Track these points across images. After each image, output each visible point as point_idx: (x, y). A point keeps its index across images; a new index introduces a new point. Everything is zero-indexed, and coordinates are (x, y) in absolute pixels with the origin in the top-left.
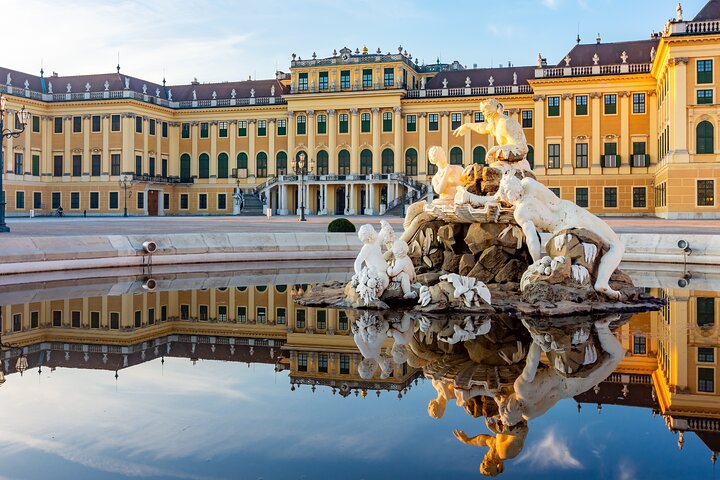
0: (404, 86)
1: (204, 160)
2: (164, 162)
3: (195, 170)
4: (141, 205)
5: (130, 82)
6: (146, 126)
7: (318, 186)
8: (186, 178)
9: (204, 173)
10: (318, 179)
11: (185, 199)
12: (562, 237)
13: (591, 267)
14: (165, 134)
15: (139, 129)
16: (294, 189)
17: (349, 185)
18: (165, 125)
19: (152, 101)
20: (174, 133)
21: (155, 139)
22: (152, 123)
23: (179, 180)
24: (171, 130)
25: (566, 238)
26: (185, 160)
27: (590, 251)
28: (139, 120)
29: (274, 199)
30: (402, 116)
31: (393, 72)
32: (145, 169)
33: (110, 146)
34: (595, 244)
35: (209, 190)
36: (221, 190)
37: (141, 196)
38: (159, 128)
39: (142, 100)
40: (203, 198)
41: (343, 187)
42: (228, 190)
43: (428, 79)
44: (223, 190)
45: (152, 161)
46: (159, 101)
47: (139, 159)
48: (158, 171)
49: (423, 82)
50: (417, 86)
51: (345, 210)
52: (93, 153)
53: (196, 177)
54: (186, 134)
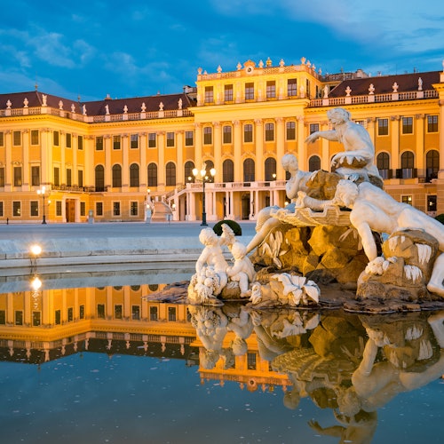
0: (308, 95)
1: (117, 171)
2: (81, 173)
3: (108, 180)
4: (59, 213)
5: (47, 99)
6: (63, 139)
7: (224, 193)
8: (100, 187)
9: (117, 183)
10: (224, 186)
11: (99, 206)
12: (395, 238)
13: (425, 267)
14: (80, 147)
15: (56, 142)
16: (201, 197)
17: (254, 192)
18: (80, 139)
19: (68, 117)
20: (89, 145)
21: (72, 151)
22: (68, 137)
23: (94, 189)
24: (86, 143)
25: (399, 239)
26: (99, 171)
27: (424, 252)
28: (56, 135)
29: (183, 206)
30: (305, 125)
31: (296, 83)
32: (63, 180)
33: (30, 159)
34: (430, 245)
35: (122, 198)
36: (132, 198)
37: (59, 204)
38: (74, 142)
39: (59, 115)
40: (117, 205)
41: (248, 194)
42: (140, 197)
43: (331, 88)
44: (135, 198)
45: (69, 172)
46: (74, 116)
47: (56, 170)
48: (75, 181)
49: (326, 90)
50: (320, 95)
51: (250, 215)
52: (15, 166)
53: (110, 186)
54: (99, 146)
